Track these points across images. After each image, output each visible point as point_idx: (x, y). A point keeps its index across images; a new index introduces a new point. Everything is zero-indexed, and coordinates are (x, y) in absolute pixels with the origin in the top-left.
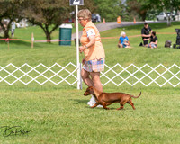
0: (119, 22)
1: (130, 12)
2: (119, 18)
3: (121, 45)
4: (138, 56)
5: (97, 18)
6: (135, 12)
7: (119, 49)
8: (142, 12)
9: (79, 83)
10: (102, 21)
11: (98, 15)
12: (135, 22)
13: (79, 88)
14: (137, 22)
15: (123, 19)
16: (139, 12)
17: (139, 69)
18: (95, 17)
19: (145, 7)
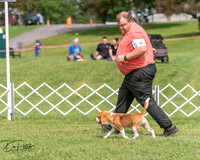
0: (69, 24)
1: (85, 10)
2: (69, 20)
3: (72, 57)
4: (94, 72)
5: (38, 19)
6: (92, 10)
7: (68, 64)
8: (102, 11)
9: (10, 111)
10: (46, 23)
11: (39, 15)
12: (92, 25)
13: (9, 118)
14: (94, 25)
15: (75, 20)
16: (97, 11)
17: (95, 92)
18: (34, 18)
19: (106, 5)
